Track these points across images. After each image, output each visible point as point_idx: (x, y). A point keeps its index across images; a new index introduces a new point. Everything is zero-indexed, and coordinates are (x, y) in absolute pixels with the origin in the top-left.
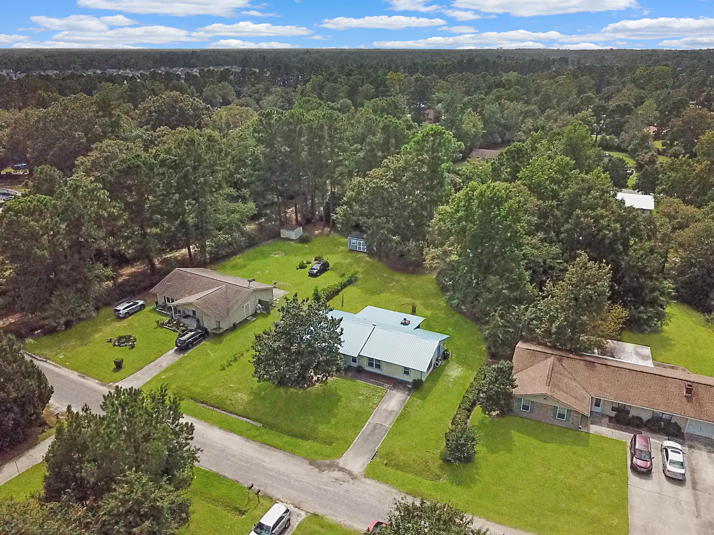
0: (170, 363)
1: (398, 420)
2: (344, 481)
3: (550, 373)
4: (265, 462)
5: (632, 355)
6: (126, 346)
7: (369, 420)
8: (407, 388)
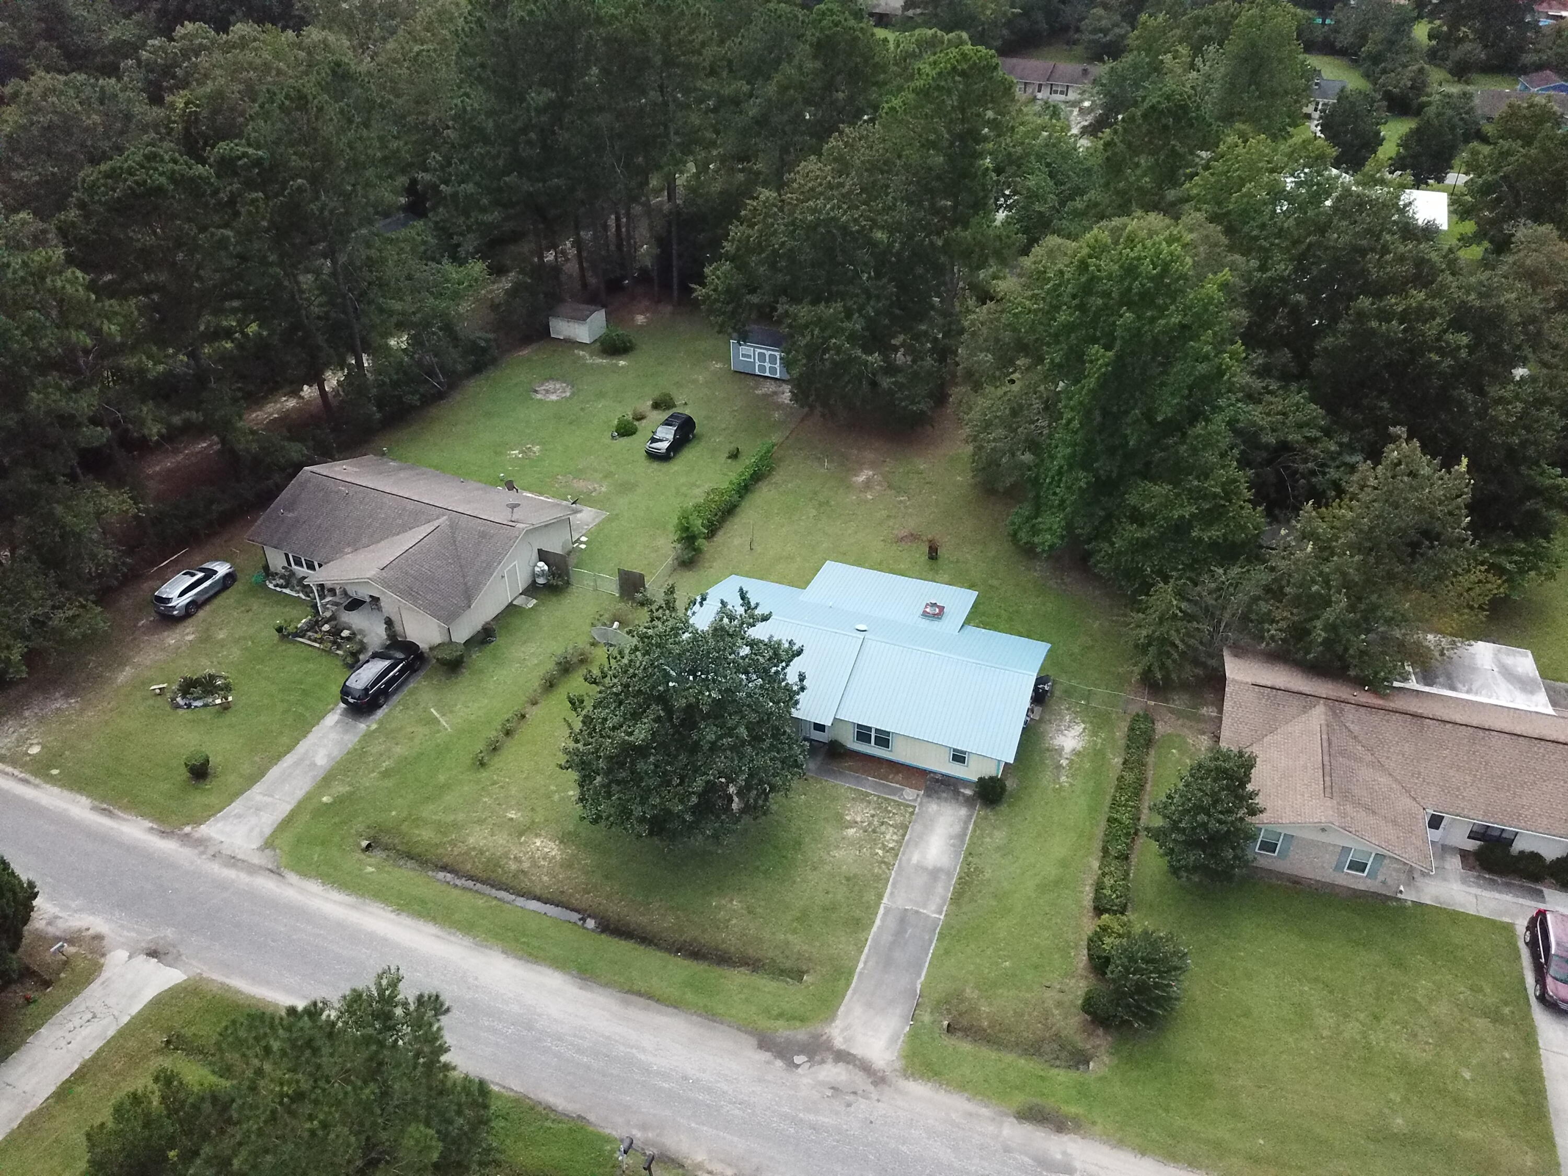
0: (337, 753)
1: (957, 898)
2: (855, 1093)
3: (1326, 758)
4: (644, 1050)
5: (1494, 677)
6: (205, 705)
7: (885, 900)
8: (961, 798)
